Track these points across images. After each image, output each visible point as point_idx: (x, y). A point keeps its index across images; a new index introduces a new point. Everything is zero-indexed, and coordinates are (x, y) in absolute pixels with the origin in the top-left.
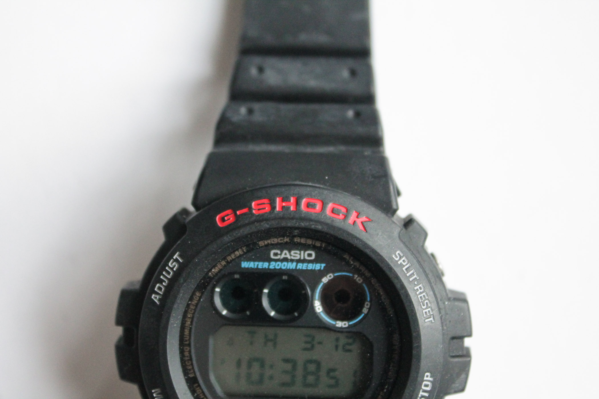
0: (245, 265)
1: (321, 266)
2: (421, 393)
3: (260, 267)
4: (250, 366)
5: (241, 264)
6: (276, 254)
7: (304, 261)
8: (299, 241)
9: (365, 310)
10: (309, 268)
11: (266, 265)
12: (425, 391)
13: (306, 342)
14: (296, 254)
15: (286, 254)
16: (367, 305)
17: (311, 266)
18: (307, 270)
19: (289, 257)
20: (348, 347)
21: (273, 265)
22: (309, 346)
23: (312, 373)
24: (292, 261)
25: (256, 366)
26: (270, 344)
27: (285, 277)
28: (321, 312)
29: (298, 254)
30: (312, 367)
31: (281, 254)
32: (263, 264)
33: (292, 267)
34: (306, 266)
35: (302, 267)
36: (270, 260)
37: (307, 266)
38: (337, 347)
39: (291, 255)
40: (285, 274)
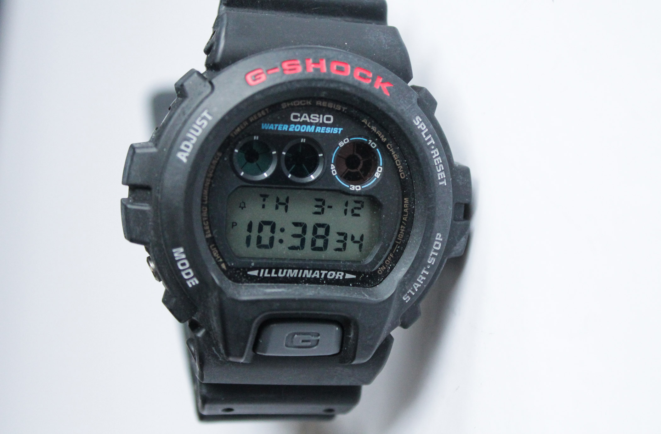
0: (265, 126)
1: (338, 131)
2: (432, 253)
3: (280, 129)
4: (260, 229)
5: (261, 126)
6: (295, 117)
7: (322, 125)
8: (320, 104)
9: (377, 175)
10: (327, 132)
11: (285, 127)
12: (435, 251)
13: (317, 206)
14: (315, 118)
15: (305, 117)
16: (380, 169)
17: (329, 130)
18: (325, 133)
19: (309, 121)
20: (356, 211)
21: (292, 128)
22: (319, 210)
23: (322, 237)
24: (311, 124)
25: (267, 229)
26: (282, 208)
27: (303, 140)
28: (336, 175)
29: (318, 117)
30: (321, 231)
31: (301, 117)
32: (283, 127)
33: (311, 130)
34: (324, 130)
35: (321, 130)
36: (289, 123)
37: (326, 129)
38: (346, 211)
39: (310, 118)
40: (303, 137)
